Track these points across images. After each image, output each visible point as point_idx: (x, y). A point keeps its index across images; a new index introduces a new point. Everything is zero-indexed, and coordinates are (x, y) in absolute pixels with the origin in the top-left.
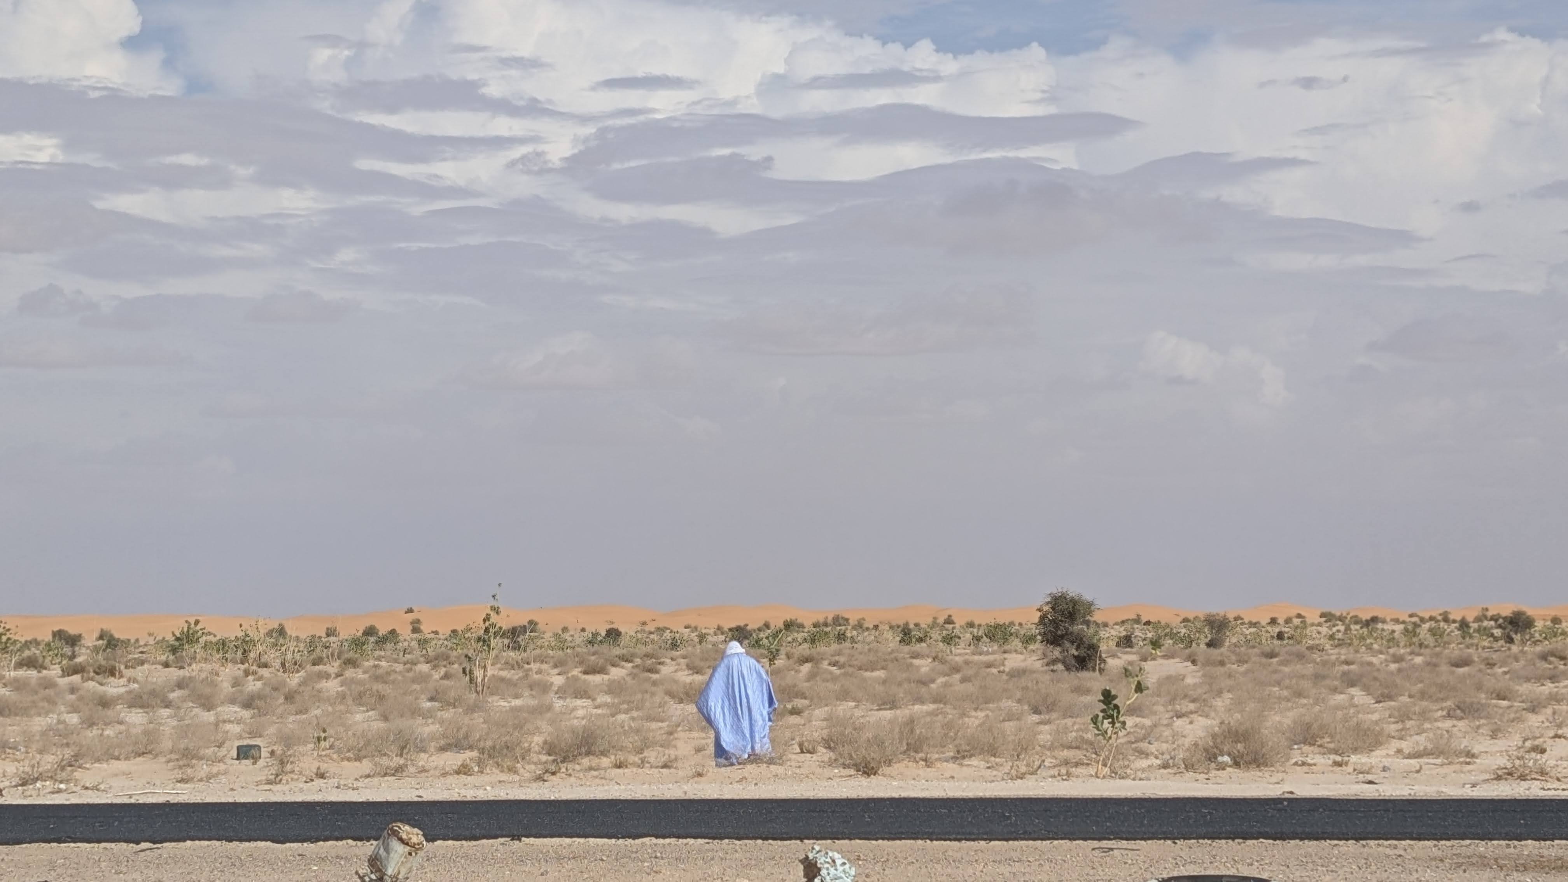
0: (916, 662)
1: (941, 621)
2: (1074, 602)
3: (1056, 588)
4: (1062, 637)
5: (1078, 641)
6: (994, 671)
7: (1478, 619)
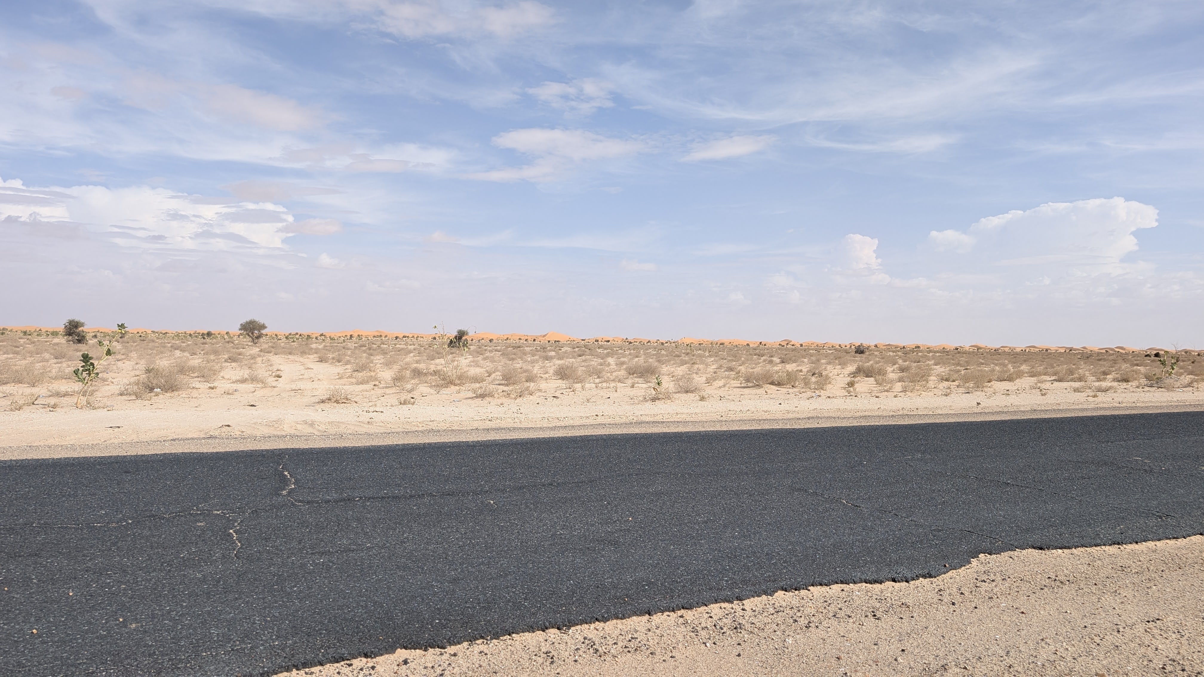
0: (20, 340)
1: (38, 330)
2: (77, 323)
3: (71, 318)
4: (72, 333)
5: (78, 335)
6: (48, 343)
7: (194, 334)
